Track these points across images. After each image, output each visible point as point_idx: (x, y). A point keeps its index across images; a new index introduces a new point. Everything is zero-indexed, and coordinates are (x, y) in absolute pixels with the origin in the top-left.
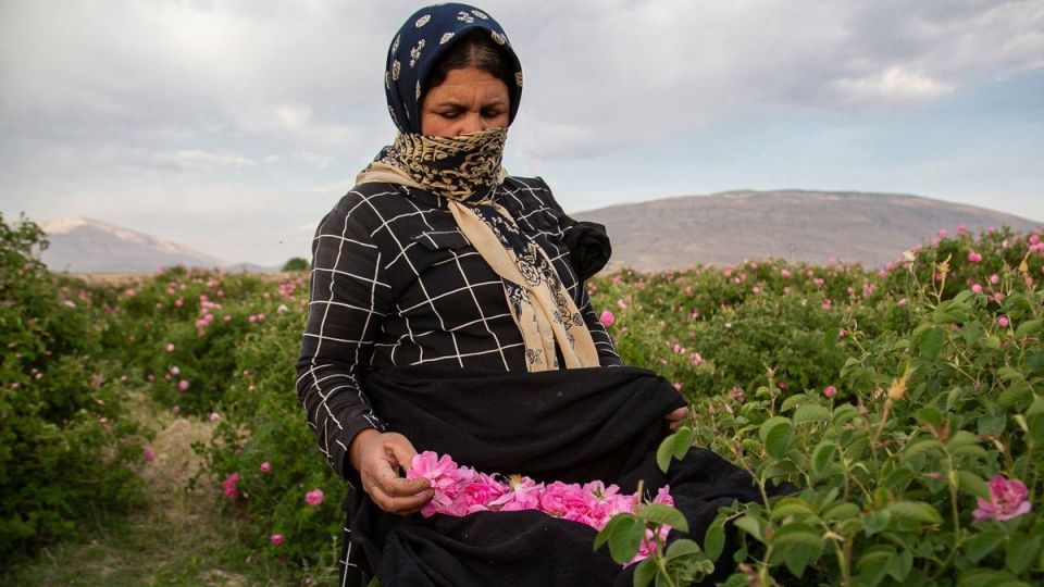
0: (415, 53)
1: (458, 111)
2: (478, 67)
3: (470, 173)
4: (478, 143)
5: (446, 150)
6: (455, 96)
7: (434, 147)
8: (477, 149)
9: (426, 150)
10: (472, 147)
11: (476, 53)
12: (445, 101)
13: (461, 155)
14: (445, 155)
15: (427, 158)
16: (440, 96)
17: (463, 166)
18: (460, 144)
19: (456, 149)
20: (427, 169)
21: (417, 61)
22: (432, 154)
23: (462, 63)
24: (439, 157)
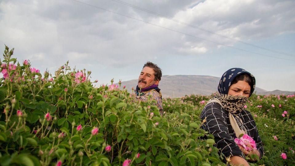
0: (230, 76)
1: (239, 90)
2: (246, 81)
3: (238, 105)
4: (242, 98)
5: (233, 98)
6: (239, 86)
7: (230, 97)
8: (241, 100)
9: (228, 97)
10: (240, 99)
11: (246, 78)
12: (236, 87)
13: (237, 100)
14: (233, 99)
15: (228, 99)
16: (235, 86)
17: (237, 103)
18: (238, 97)
19: (236, 99)
20: (227, 102)
21: (231, 78)
22: (229, 98)
23: (242, 79)
24: (231, 99)
